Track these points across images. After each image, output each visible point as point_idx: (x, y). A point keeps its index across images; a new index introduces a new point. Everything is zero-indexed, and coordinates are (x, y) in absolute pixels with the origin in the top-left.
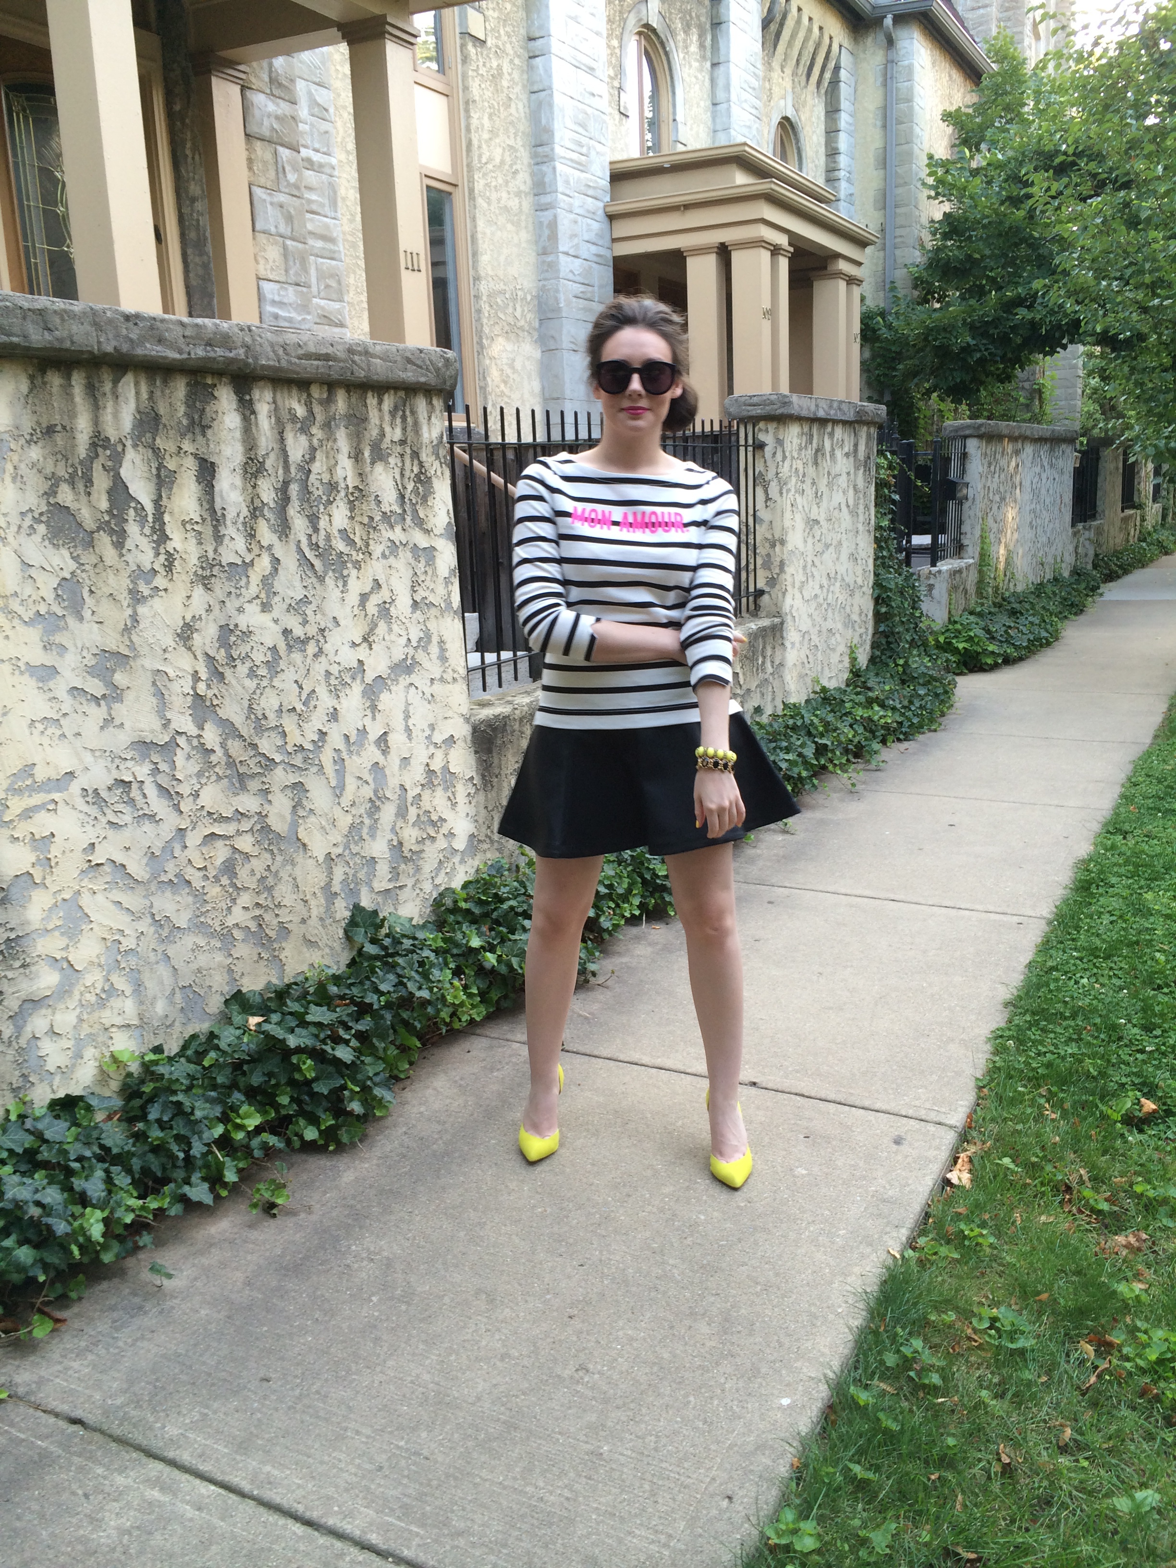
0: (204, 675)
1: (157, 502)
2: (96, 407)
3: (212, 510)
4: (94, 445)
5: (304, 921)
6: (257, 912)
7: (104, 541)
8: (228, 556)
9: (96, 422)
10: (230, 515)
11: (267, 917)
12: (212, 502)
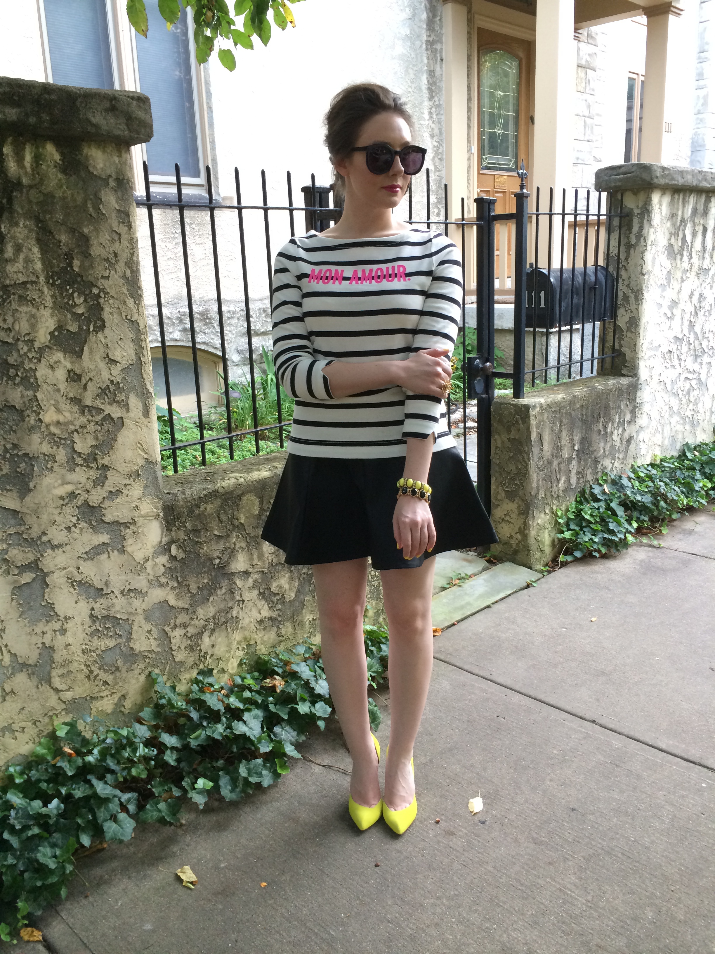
0: (693, 313)
1: (692, 243)
2: (684, 207)
3: (704, 247)
4: (681, 221)
5: (703, 421)
6: (693, 413)
7: (678, 257)
8: (705, 267)
9: (683, 212)
10: (708, 249)
11: (695, 415)
12: (704, 243)
